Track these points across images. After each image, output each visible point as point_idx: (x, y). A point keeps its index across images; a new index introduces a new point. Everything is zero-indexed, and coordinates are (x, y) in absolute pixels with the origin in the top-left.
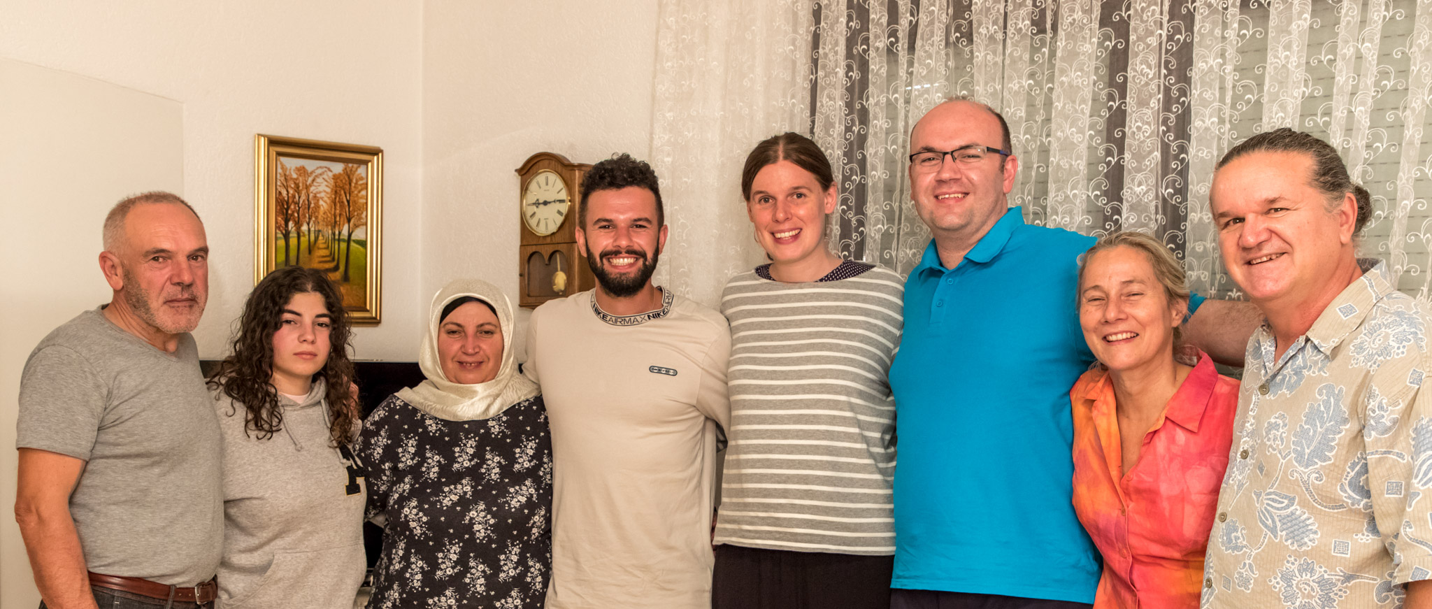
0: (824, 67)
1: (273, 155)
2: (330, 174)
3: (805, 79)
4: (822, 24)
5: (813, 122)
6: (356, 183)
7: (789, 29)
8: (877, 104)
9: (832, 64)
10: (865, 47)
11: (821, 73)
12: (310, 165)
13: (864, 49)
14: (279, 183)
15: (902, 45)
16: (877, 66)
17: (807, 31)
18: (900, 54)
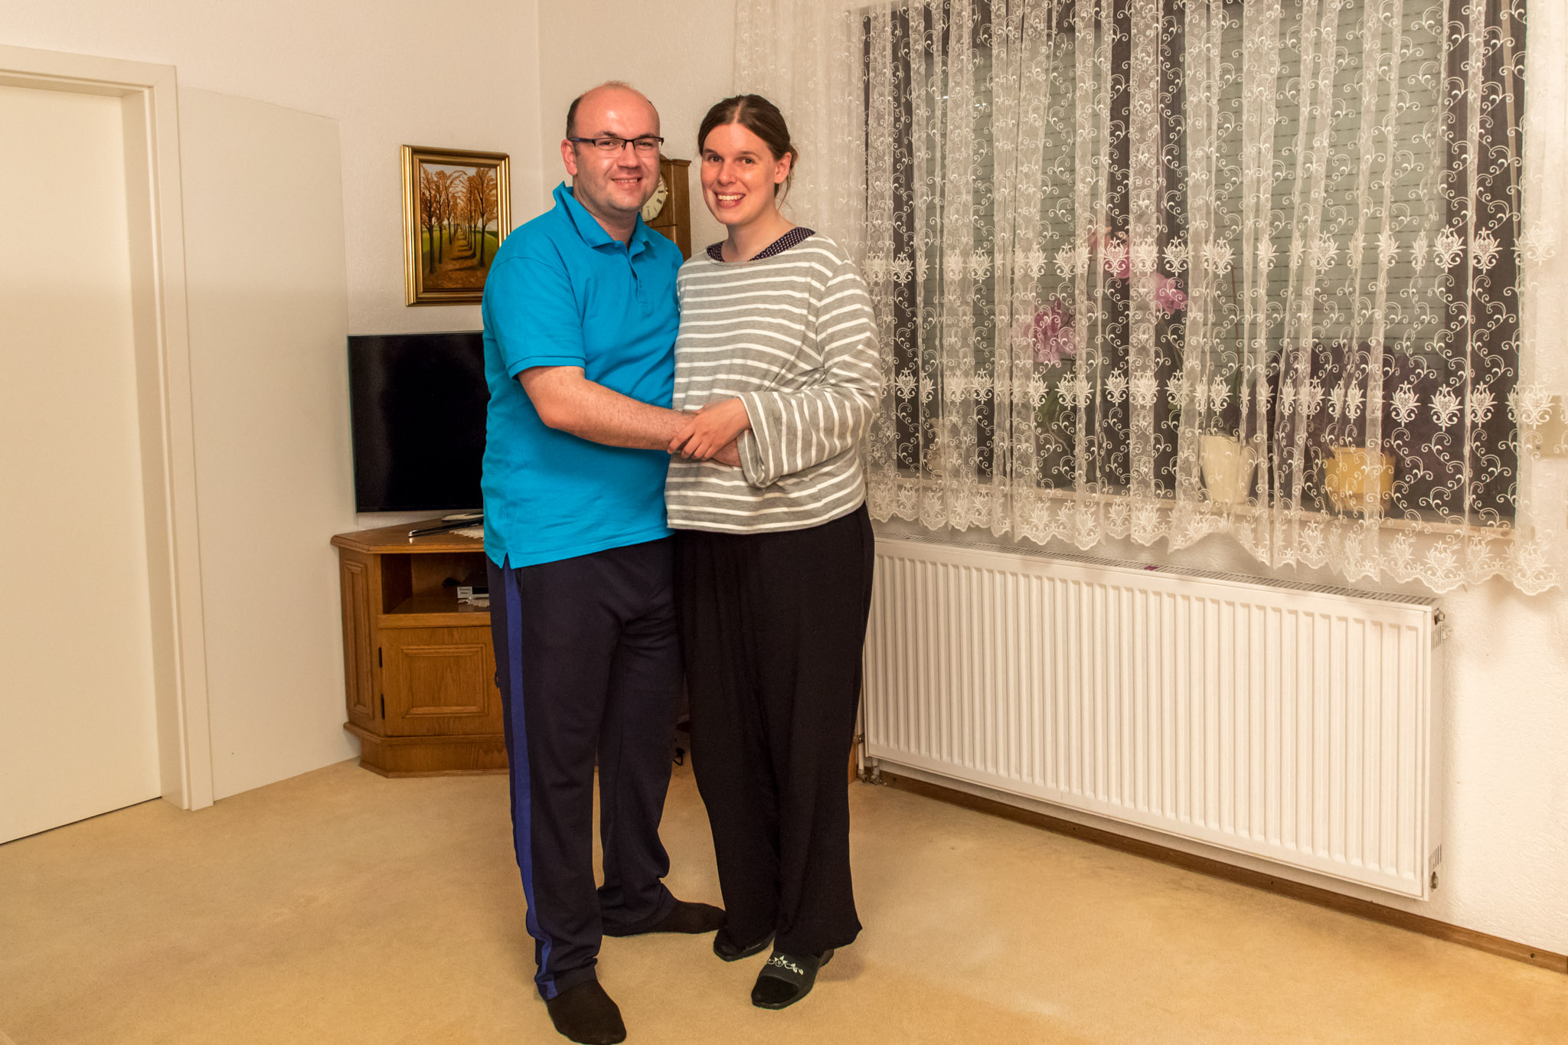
0: (874, 70)
1: (417, 162)
2: (466, 177)
3: (859, 81)
4: (872, 33)
5: (867, 115)
6: (488, 184)
7: (844, 38)
8: (918, 97)
9: (880, 66)
10: (906, 50)
11: (872, 74)
12: (448, 170)
13: (906, 53)
14: (422, 186)
15: (936, 48)
16: (917, 65)
17: (859, 40)
18: (935, 54)
